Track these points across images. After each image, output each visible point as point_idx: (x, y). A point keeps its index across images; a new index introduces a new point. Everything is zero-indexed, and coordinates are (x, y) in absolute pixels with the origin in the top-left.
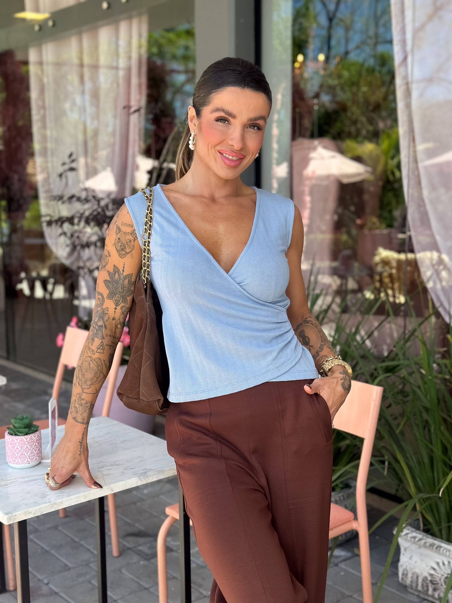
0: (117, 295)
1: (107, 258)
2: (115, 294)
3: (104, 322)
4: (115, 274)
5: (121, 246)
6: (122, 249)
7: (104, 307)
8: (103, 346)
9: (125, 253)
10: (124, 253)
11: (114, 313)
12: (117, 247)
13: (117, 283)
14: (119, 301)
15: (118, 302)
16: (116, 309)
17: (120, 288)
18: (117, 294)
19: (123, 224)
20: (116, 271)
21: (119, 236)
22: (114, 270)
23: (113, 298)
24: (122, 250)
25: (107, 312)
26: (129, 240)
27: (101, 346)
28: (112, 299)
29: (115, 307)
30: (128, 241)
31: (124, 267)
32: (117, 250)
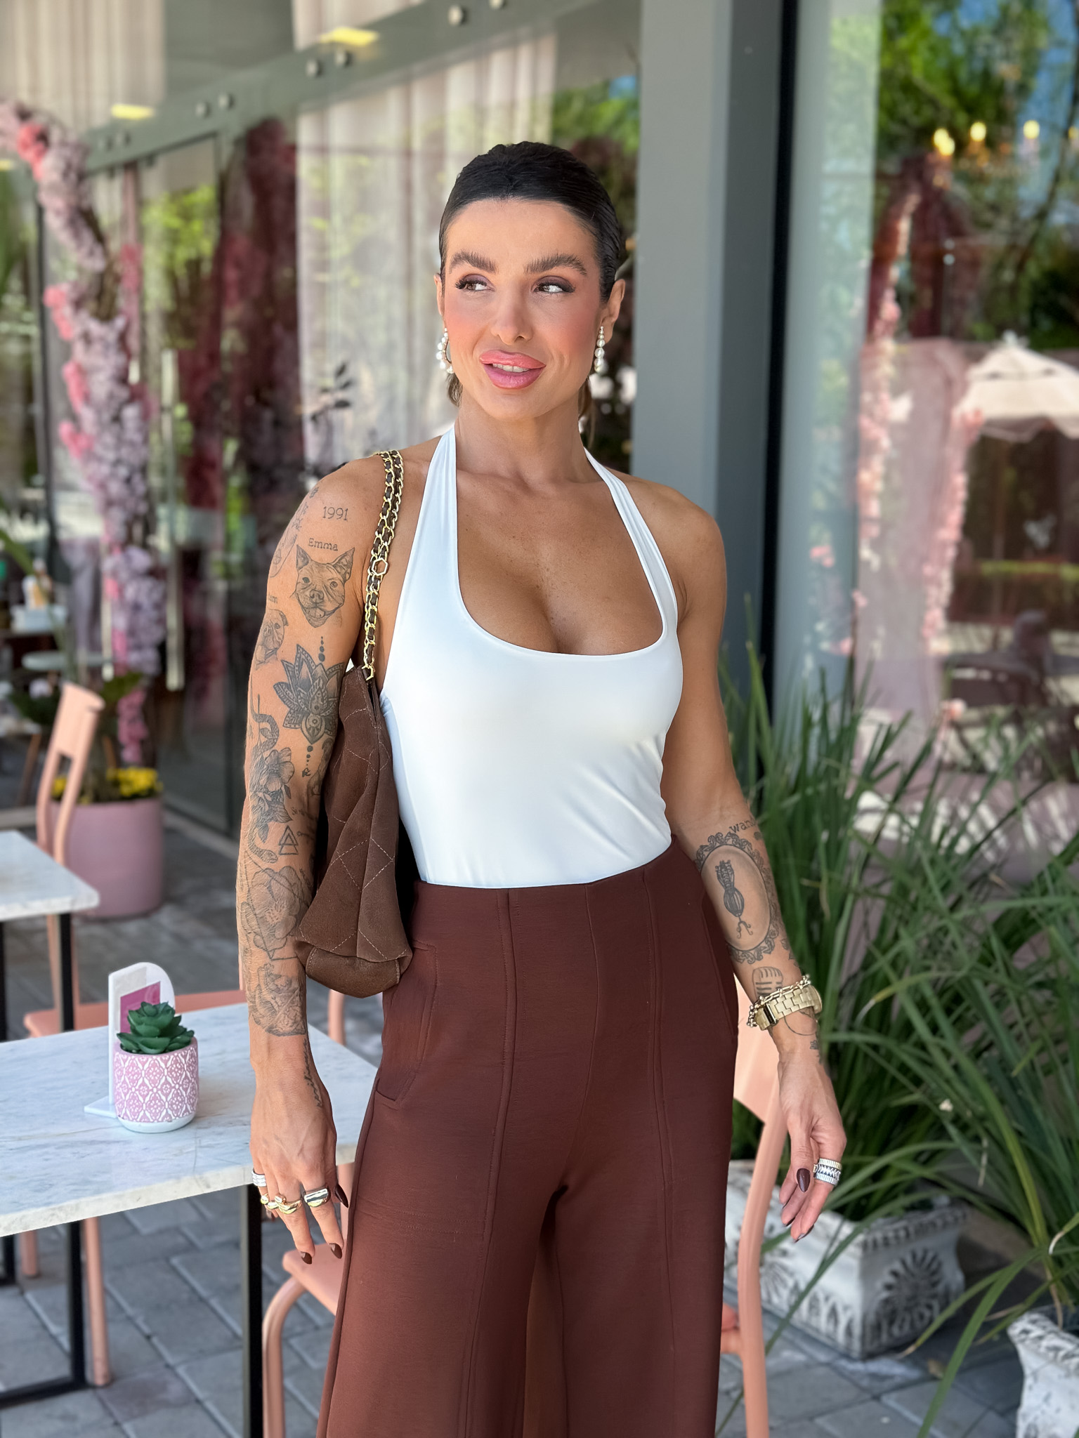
0: (311, 717)
1: (280, 631)
2: (307, 714)
3: (283, 783)
4: (300, 667)
5: (313, 597)
6: (316, 603)
7: (278, 747)
8: (292, 837)
9: (322, 614)
10: (319, 612)
11: (305, 759)
12: (302, 600)
13: (307, 687)
14: (318, 729)
15: (316, 731)
16: (310, 749)
17: (320, 699)
18: (311, 715)
19: (314, 543)
20: (303, 659)
21: (305, 572)
22: (298, 658)
23: (300, 723)
24: (316, 605)
25: (287, 759)
26: (330, 581)
27: (289, 838)
28: (297, 726)
29: (310, 744)
30: (328, 584)
31: (322, 649)
32: (303, 607)
